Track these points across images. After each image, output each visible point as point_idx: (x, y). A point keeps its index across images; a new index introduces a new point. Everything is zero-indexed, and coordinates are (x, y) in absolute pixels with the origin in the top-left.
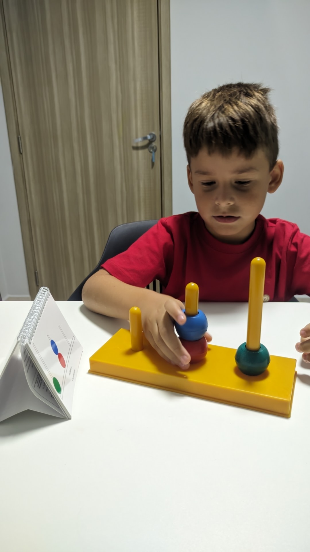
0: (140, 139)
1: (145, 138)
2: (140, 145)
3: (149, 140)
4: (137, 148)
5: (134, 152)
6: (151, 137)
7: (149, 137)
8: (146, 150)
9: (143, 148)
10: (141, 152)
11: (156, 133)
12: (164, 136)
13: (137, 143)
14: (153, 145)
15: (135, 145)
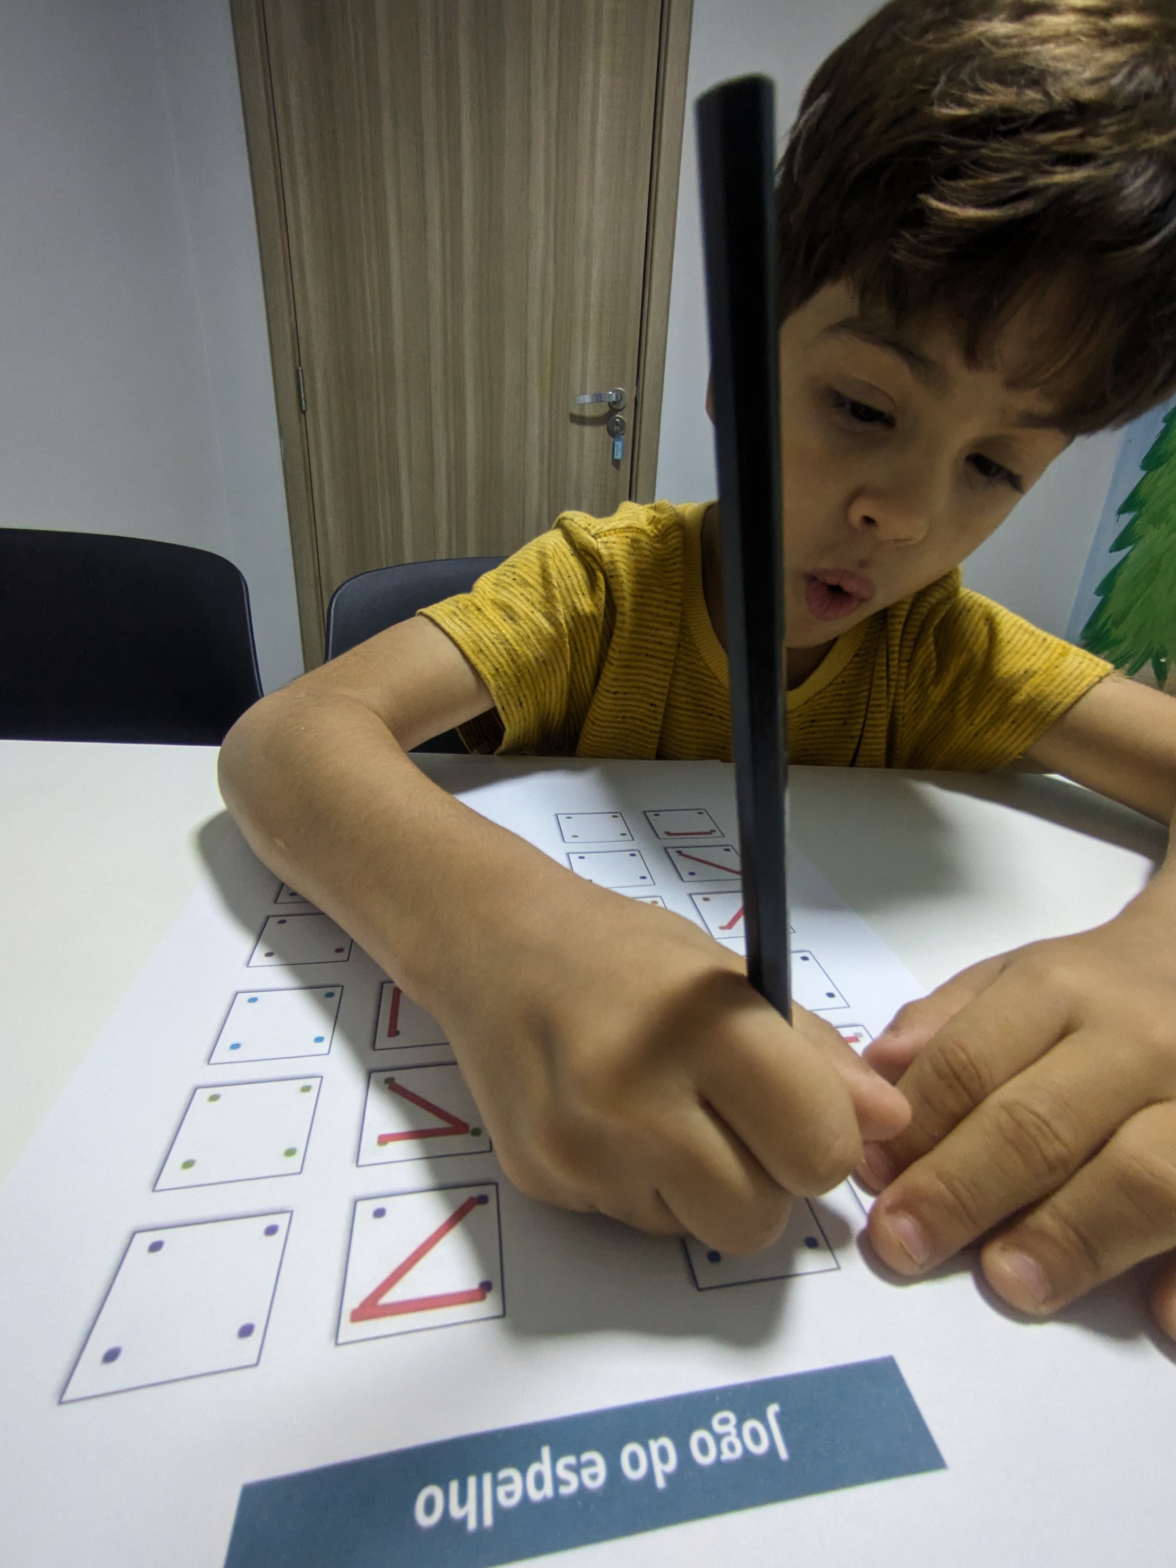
0: (587, 399)
1: (598, 398)
2: (589, 412)
3: (611, 405)
4: (580, 420)
5: (575, 428)
6: (617, 397)
7: (609, 397)
8: (603, 429)
9: (595, 421)
10: (588, 430)
11: (628, 391)
12: (646, 398)
13: (582, 406)
14: (619, 418)
15: (576, 412)
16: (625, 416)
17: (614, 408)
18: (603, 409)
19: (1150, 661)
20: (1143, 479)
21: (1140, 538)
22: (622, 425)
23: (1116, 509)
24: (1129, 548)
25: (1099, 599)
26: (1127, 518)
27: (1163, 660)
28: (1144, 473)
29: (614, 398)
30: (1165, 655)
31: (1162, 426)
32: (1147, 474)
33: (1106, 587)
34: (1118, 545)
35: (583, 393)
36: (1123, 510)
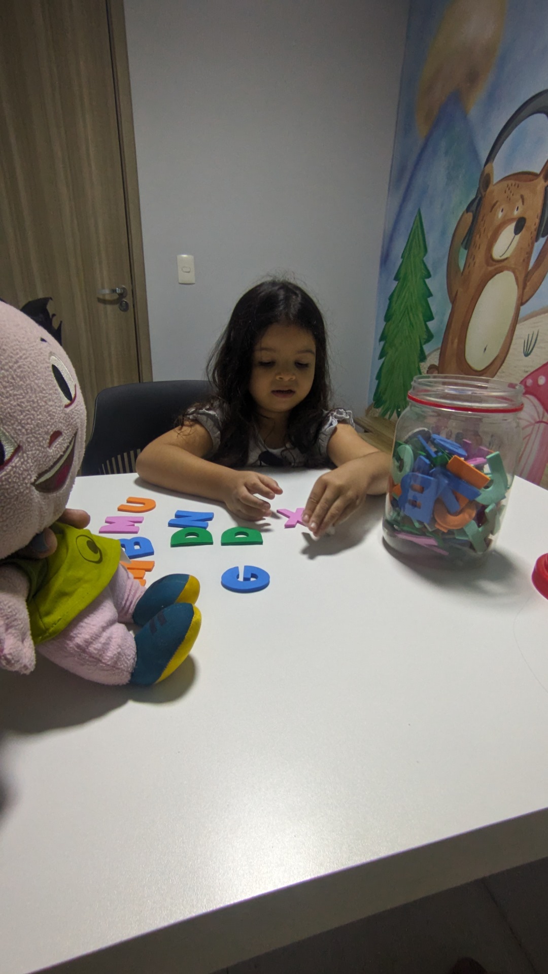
0: (107, 291)
1: (114, 291)
2: (108, 298)
3: (119, 294)
4: (104, 301)
5: (101, 306)
6: (121, 291)
7: (118, 291)
8: (116, 307)
9: (111, 302)
10: (109, 308)
11: (127, 286)
12: (137, 289)
13: (104, 295)
14: (126, 302)
15: (101, 297)
16: (128, 299)
17: (122, 295)
18: (116, 297)
19: (395, 412)
20: (385, 326)
21: (387, 353)
22: (127, 303)
23: (378, 340)
24: (383, 359)
25: (377, 382)
26: (382, 343)
27: (399, 410)
28: (385, 323)
29: (120, 292)
30: (398, 407)
31: (388, 301)
32: (386, 324)
33: (379, 377)
34: (381, 357)
35: (103, 288)
36: (381, 340)
